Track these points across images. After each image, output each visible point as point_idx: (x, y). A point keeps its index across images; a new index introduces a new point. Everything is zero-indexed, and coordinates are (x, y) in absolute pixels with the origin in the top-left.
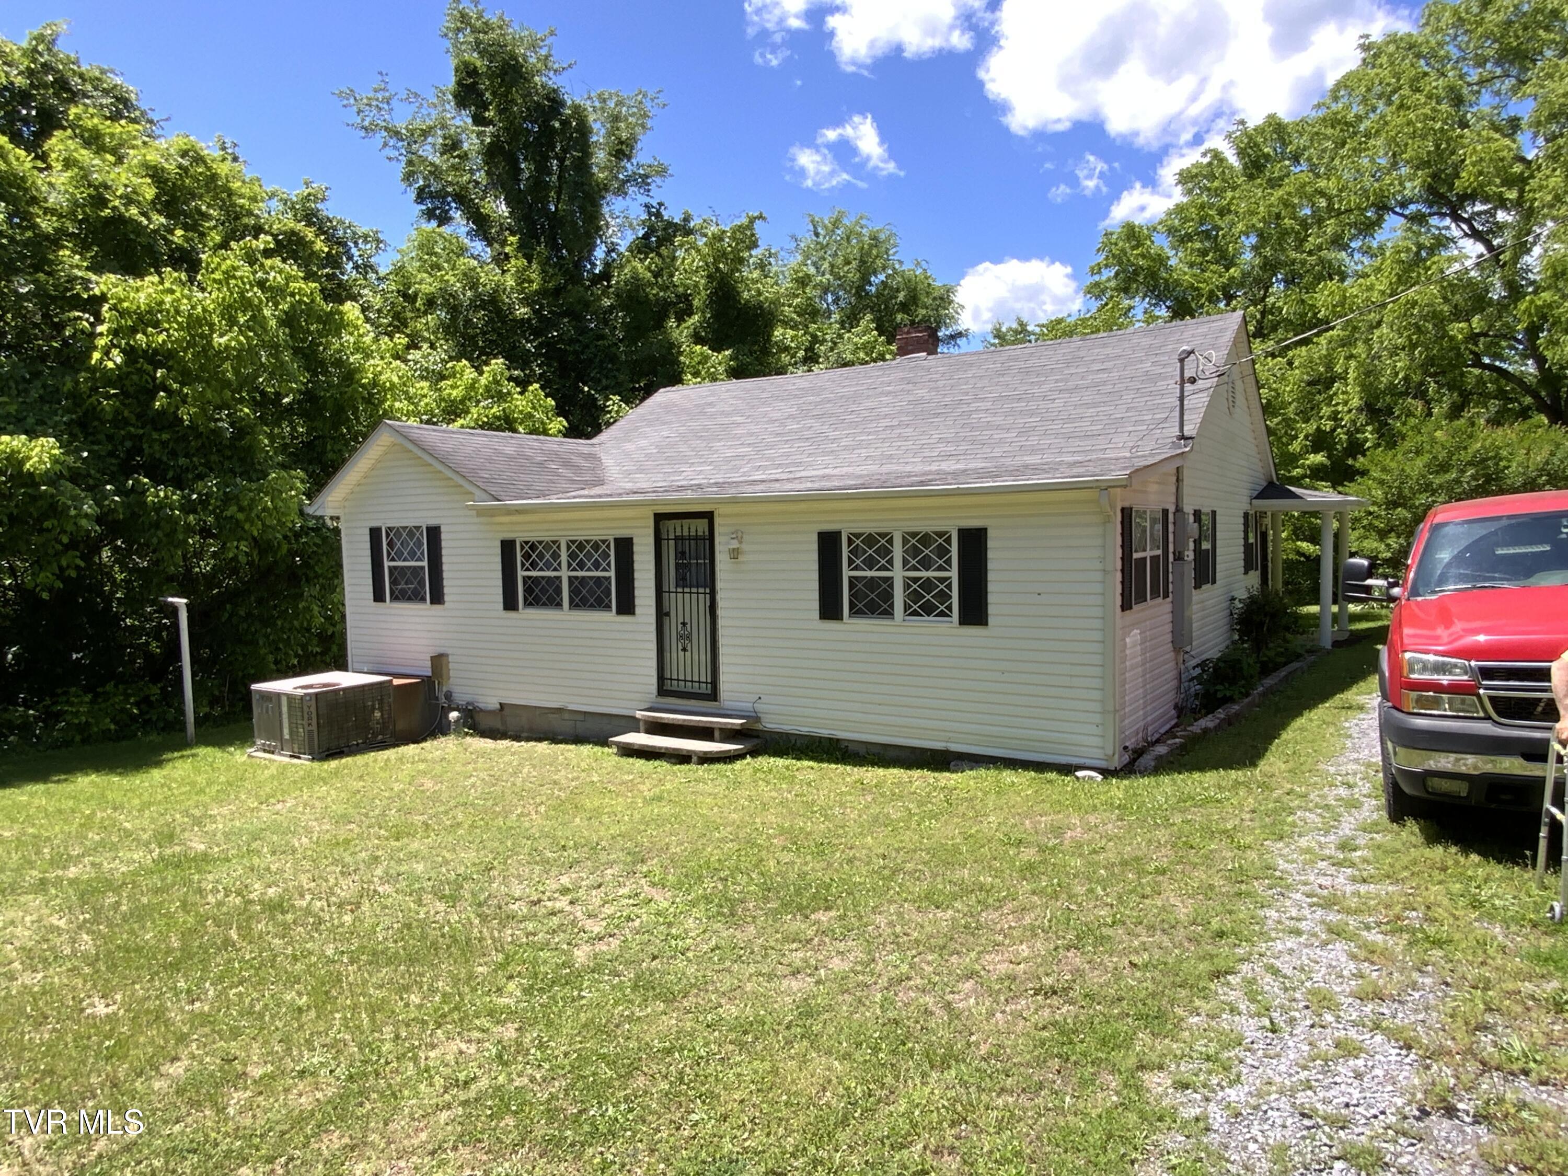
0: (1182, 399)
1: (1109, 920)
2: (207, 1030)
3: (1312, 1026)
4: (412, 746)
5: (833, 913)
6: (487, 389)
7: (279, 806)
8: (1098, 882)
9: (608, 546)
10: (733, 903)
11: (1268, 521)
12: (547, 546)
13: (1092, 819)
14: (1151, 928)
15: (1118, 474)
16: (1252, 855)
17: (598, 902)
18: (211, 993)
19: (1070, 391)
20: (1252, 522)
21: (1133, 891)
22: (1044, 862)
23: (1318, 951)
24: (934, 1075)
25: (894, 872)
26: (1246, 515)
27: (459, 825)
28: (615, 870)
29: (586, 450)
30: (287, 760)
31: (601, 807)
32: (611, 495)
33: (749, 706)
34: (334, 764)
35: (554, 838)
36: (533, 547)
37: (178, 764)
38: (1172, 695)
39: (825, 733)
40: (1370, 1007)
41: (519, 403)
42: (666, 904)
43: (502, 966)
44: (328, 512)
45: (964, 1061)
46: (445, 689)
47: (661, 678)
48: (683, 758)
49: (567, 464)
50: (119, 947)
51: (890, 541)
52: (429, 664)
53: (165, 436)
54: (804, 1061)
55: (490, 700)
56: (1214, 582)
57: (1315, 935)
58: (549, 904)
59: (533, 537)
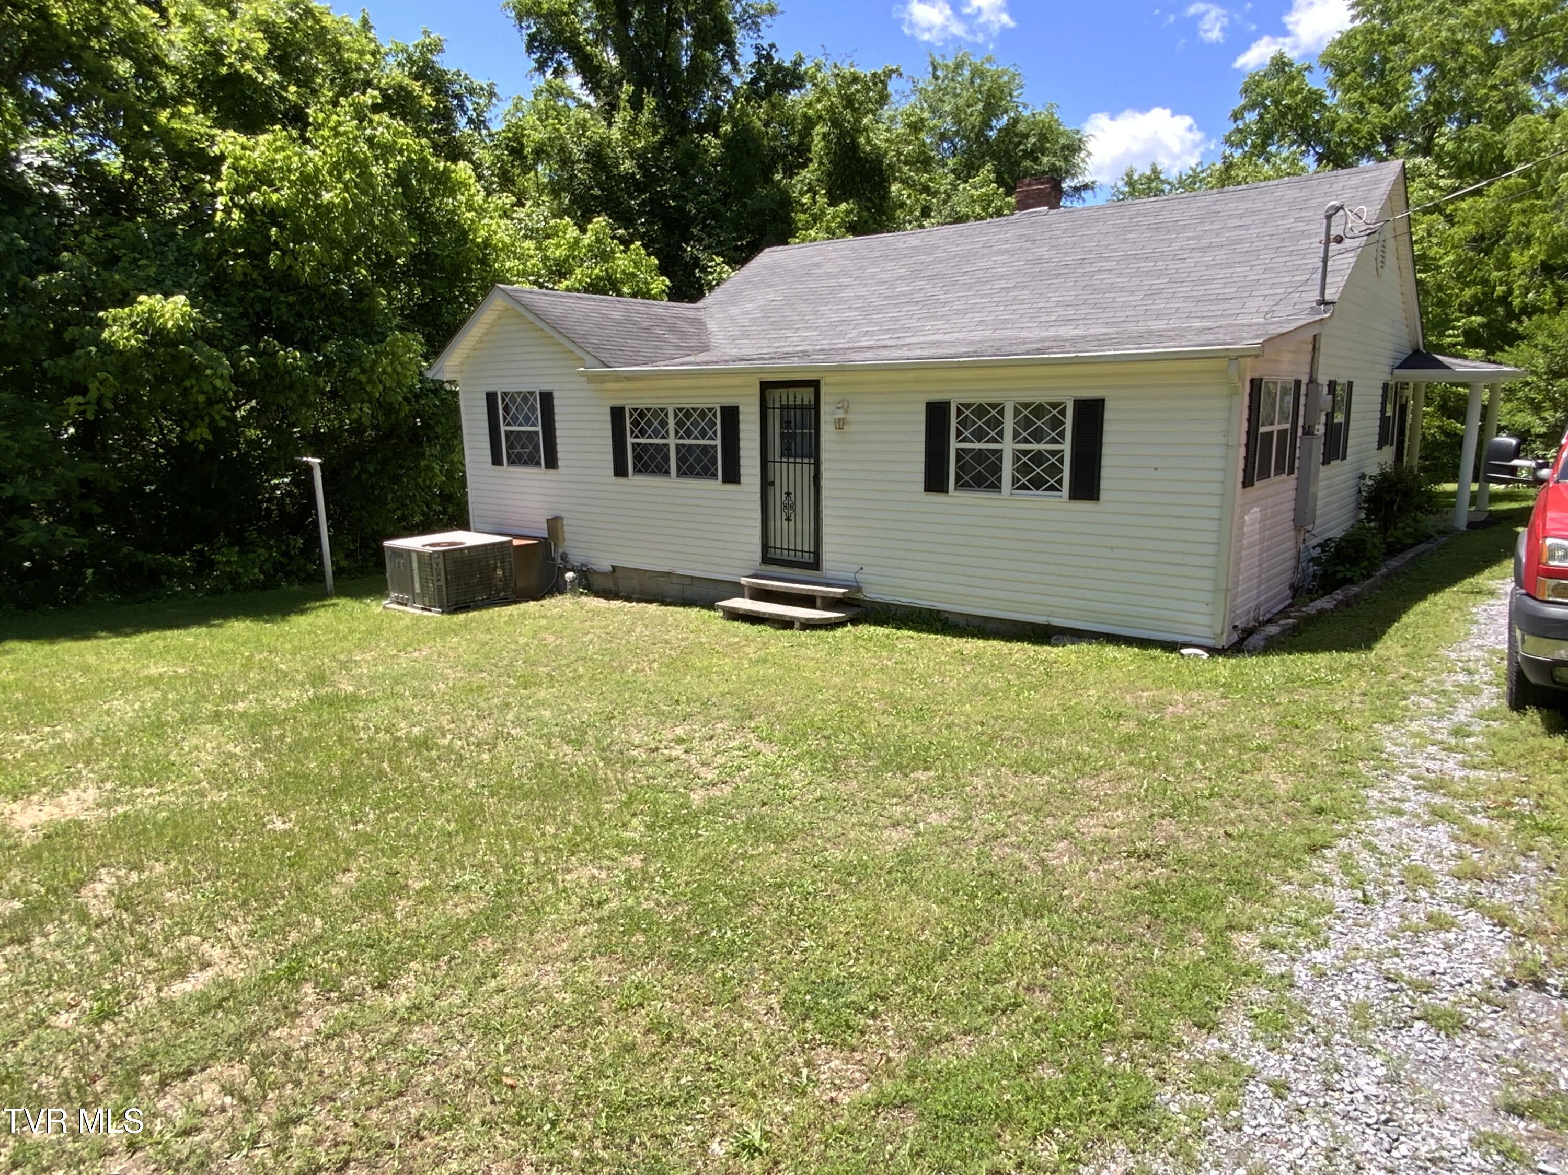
0: (1325, 260)
1: (1206, 793)
2: (371, 847)
3: (1405, 900)
4: (532, 603)
5: (932, 773)
6: (590, 248)
7: (416, 654)
8: (1197, 756)
9: (715, 415)
10: (836, 761)
11: (1409, 392)
12: (656, 413)
13: (1195, 696)
14: (1249, 802)
15: (1249, 342)
16: (1359, 737)
17: (710, 752)
18: (371, 816)
19: (1203, 250)
20: (1392, 395)
21: (1233, 766)
22: (1143, 735)
23: (1419, 831)
24: (1028, 922)
25: (993, 738)
26: (1385, 387)
27: (580, 677)
28: (725, 724)
29: (692, 314)
30: (419, 612)
31: (710, 666)
32: (716, 363)
33: (850, 576)
34: (462, 617)
35: (668, 693)
36: (642, 414)
37: (321, 612)
38: (1289, 574)
39: (925, 604)
40: (1468, 886)
41: (622, 262)
42: (773, 757)
43: (626, 804)
44: (446, 377)
45: (1057, 912)
46: (561, 551)
47: (765, 547)
48: (786, 624)
49: (673, 329)
50: (289, 773)
51: (1001, 412)
52: (545, 526)
53: (292, 299)
54: (904, 903)
55: (603, 562)
56: (1344, 458)
57: (1417, 816)
58: (666, 752)
59: (642, 404)
